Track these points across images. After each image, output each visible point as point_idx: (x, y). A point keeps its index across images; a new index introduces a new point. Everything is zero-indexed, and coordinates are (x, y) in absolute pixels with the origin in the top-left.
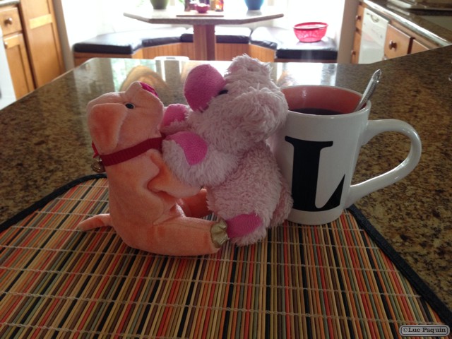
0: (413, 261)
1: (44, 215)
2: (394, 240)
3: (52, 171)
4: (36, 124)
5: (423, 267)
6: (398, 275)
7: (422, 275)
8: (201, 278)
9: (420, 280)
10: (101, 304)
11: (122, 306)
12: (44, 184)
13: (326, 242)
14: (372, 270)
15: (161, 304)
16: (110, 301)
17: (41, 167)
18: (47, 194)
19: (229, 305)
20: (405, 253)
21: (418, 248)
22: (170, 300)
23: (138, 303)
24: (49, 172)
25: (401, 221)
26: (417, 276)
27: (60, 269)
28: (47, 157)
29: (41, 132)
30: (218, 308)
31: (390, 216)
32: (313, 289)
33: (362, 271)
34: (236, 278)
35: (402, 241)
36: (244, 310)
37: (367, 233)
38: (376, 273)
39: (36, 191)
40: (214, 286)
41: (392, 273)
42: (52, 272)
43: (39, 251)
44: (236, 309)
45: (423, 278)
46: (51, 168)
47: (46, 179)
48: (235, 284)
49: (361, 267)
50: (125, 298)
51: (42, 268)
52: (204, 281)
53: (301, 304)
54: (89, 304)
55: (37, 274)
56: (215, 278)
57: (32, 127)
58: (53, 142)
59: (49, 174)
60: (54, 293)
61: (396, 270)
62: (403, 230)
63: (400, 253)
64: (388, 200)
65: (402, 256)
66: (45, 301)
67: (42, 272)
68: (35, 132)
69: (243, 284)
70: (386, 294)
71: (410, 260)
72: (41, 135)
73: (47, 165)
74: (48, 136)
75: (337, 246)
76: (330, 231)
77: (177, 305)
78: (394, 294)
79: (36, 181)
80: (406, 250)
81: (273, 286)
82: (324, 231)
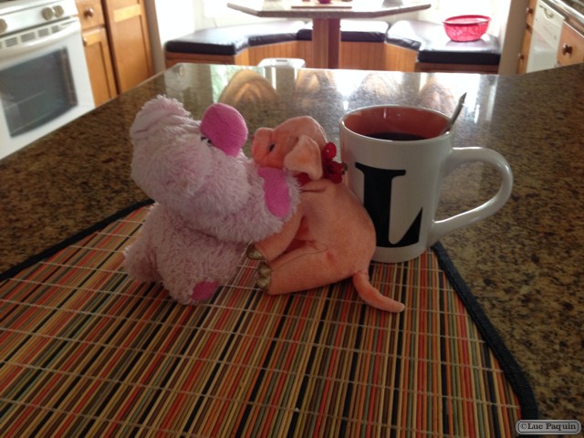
0: (489, 306)
1: (104, 236)
2: (475, 284)
3: (117, 192)
4: (106, 140)
5: (499, 314)
6: (466, 319)
7: (496, 322)
8: (254, 308)
9: (491, 326)
10: (149, 325)
11: (169, 329)
12: (108, 204)
13: (398, 281)
14: (439, 312)
15: (208, 329)
16: (158, 323)
17: (106, 187)
18: (109, 215)
19: (277, 335)
20: (483, 298)
21: (500, 294)
22: (218, 326)
23: (186, 327)
24: (114, 192)
25: (489, 264)
26: (488, 322)
27: (113, 290)
28: (113, 176)
29: (110, 149)
30: (265, 338)
31: (479, 258)
32: (369, 327)
33: (428, 313)
34: (290, 310)
35: (483, 284)
36: (291, 341)
37: (446, 275)
38: (442, 316)
39: (98, 212)
40: (265, 317)
41: (461, 316)
42: (106, 292)
43: (95, 271)
44: (283, 340)
45: (495, 324)
46: (117, 188)
47: (110, 199)
48: (288, 316)
49: (428, 308)
50: (174, 322)
51: (95, 288)
52: (256, 311)
53: (352, 340)
54: (137, 325)
55: (91, 293)
56: (269, 310)
57: (101, 142)
58: (122, 160)
59: (113, 195)
60: (105, 312)
61: (466, 314)
62: (489, 274)
63: (478, 297)
64: (483, 241)
65: (478, 301)
66: (95, 319)
67: (96, 291)
68: (103, 149)
69: (296, 317)
70: (447, 337)
71: (487, 305)
72: (110, 152)
73: (112, 185)
74: (117, 153)
75: (408, 286)
76: (405, 271)
77: (224, 331)
78: (456, 337)
79: (99, 201)
80: (486, 294)
81: (327, 322)
82: (399, 270)
